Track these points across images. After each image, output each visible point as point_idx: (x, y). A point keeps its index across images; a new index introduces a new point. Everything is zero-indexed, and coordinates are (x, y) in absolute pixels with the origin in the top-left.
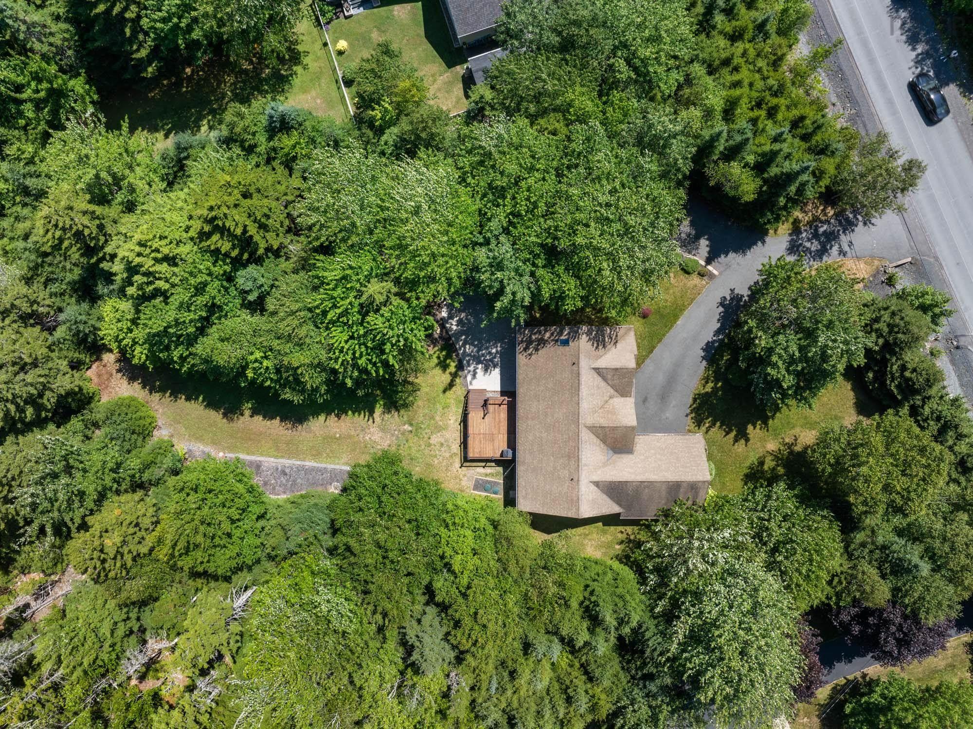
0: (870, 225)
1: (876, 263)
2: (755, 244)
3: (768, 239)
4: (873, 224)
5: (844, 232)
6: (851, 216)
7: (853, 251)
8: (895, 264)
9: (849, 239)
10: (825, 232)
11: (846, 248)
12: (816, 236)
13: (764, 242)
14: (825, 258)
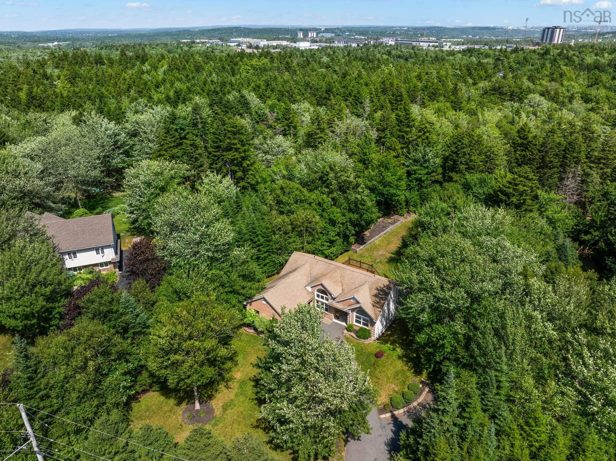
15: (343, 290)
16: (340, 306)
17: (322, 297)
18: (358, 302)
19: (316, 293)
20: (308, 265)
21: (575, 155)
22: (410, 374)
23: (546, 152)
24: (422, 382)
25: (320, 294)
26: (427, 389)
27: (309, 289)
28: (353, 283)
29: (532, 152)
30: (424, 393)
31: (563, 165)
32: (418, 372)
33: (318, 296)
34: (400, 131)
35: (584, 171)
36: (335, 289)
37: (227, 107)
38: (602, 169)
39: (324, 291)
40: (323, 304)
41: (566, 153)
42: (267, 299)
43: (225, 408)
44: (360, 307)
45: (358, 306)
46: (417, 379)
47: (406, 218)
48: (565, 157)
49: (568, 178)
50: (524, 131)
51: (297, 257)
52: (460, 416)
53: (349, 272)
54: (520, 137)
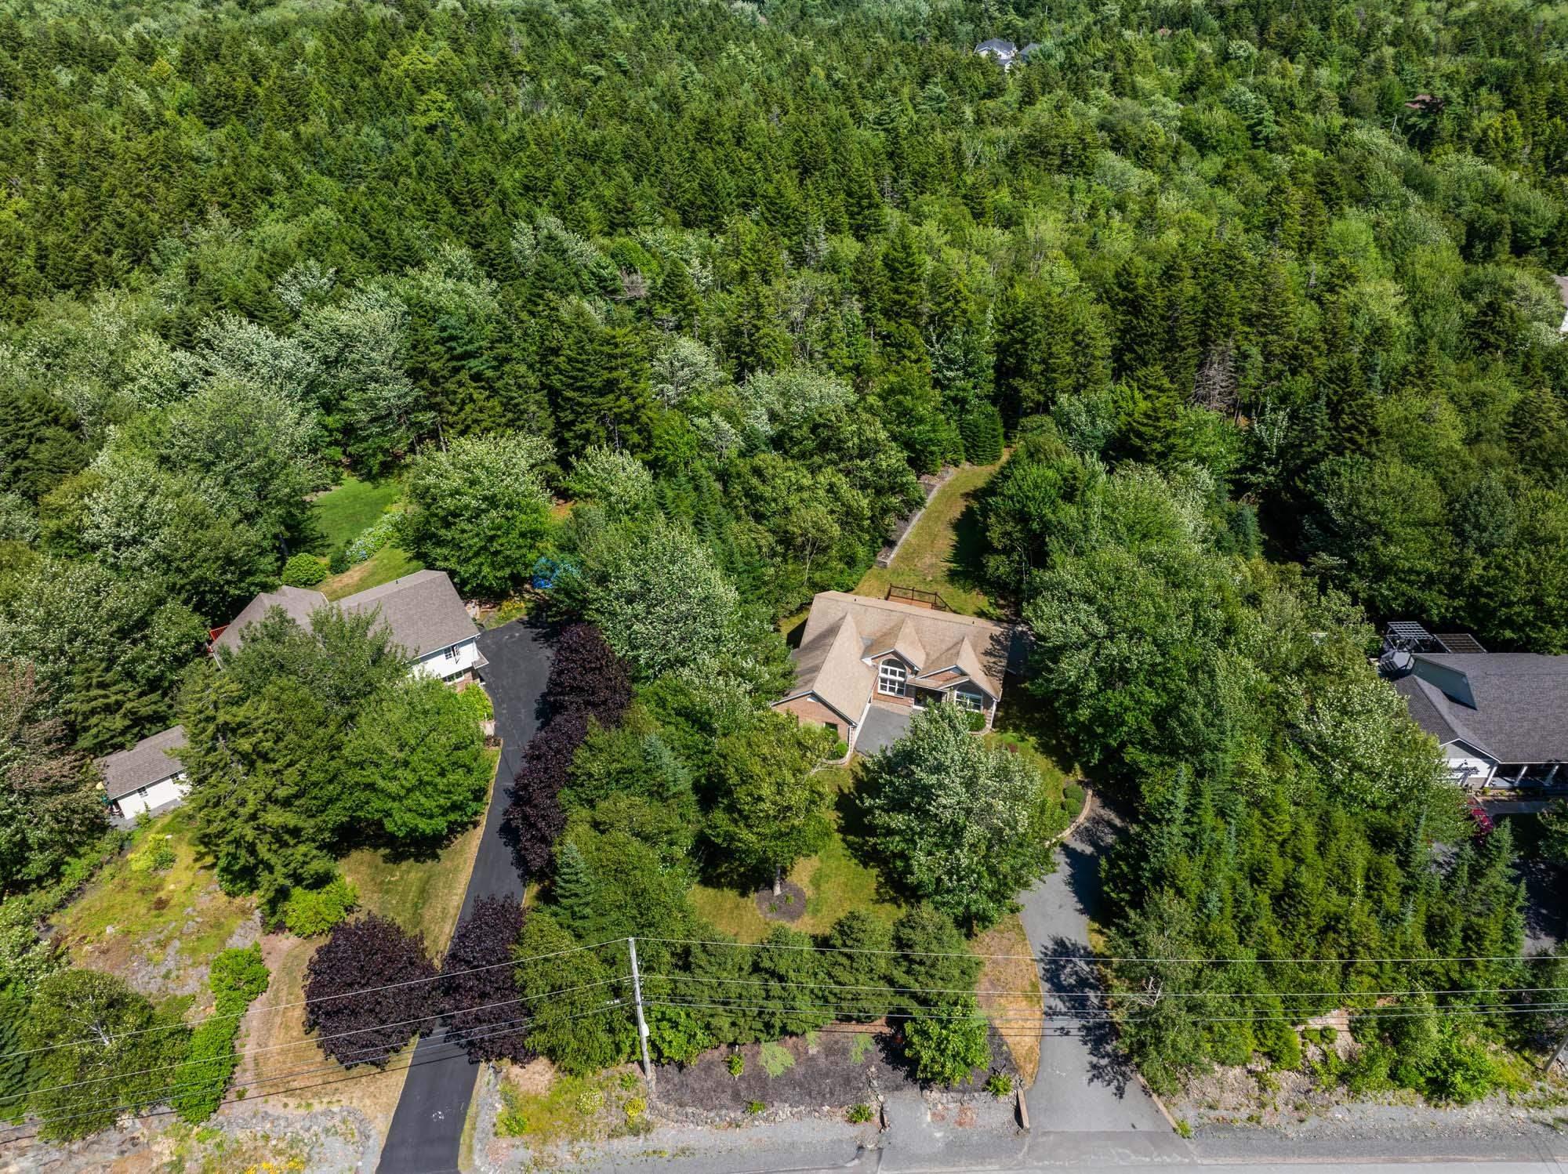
0: (1090, 1075)
1: (1029, 1068)
2: (1081, 901)
3: (1085, 918)
4: (1091, 1080)
5: (1084, 1026)
6: (1109, 1048)
7: (1051, 1032)
8: (1021, 1098)
9: (1074, 1032)
10: (1087, 998)
11: (1060, 1022)
12: (1083, 983)
13: (1082, 912)
14: (1048, 986)
15: (928, 655)
16: (930, 684)
17: (893, 673)
18: (963, 674)
19: (881, 666)
20: (849, 618)
21: (1224, 320)
22: (1058, 773)
23: (1176, 319)
24: (1080, 782)
25: (889, 668)
26: (1090, 792)
27: (868, 661)
28: (942, 641)
29: (1151, 322)
30: (1089, 798)
31: (1205, 341)
32: (1067, 769)
33: (885, 671)
34: (896, 291)
35: (1238, 348)
36: (916, 657)
37: (544, 278)
38: (1262, 334)
39: (899, 661)
40: (893, 682)
41: (1209, 317)
42: (819, 693)
43: (816, 883)
44: (970, 682)
45: (965, 679)
46: (1071, 779)
47: (943, 478)
48: (1206, 324)
49: (1212, 364)
50: (1129, 274)
51: (826, 606)
52: (1188, 822)
53: (928, 622)
54: (1120, 286)
